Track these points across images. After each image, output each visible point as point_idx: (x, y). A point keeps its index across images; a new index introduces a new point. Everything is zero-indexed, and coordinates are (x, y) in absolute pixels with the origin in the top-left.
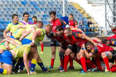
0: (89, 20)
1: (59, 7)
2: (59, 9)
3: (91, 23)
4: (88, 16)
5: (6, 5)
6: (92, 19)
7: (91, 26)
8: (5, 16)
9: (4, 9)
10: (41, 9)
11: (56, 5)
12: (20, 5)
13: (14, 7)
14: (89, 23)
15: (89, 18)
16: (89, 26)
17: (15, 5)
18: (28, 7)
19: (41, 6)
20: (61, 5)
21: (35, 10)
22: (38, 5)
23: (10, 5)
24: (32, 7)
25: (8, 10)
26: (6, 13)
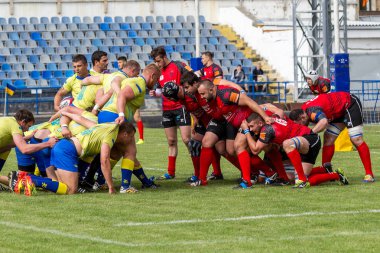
0: (255, 65)
1: (187, 34)
2: (187, 39)
3: (261, 72)
4: (254, 56)
5: (63, 33)
6: (262, 63)
7: (261, 78)
8: (62, 57)
9: (59, 42)
10: (145, 39)
11: (180, 31)
12: (95, 33)
13: (81, 36)
14: (258, 72)
15: (257, 59)
16: (255, 78)
17: (84, 33)
18: (115, 37)
19: (145, 34)
20: (190, 31)
21: (131, 43)
22: (138, 32)
23: (73, 33)
24: (124, 35)
25: (67, 45)
26: (62, 52)
